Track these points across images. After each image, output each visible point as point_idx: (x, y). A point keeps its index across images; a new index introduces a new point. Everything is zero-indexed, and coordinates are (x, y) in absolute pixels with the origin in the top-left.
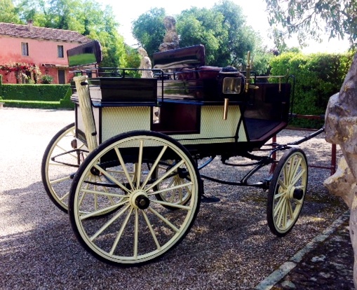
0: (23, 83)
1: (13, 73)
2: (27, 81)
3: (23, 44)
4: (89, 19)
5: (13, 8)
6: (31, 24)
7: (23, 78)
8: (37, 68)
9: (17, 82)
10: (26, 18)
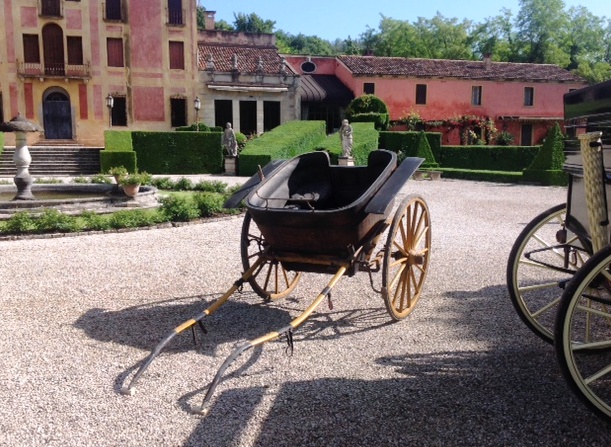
0: (469, 144)
1: (457, 131)
2: (475, 142)
3: (474, 88)
4: (579, 45)
5: (464, 37)
6: (488, 60)
7: (470, 136)
8: (492, 122)
9: (462, 143)
10: (481, 50)
